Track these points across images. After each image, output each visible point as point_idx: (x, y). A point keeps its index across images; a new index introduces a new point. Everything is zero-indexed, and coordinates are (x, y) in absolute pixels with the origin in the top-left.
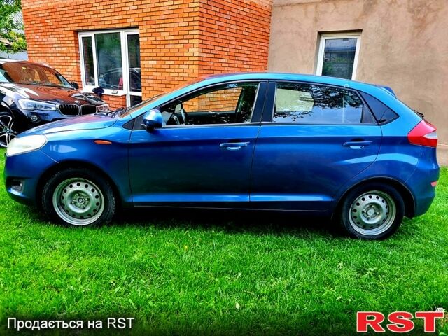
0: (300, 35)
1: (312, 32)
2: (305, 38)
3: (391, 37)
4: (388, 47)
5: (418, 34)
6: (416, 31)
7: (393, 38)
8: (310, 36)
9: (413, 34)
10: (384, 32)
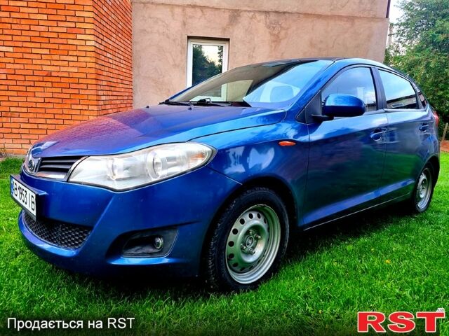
0: (168, 37)
1: (182, 35)
2: (174, 40)
3: (254, 48)
4: (253, 57)
5: (275, 47)
6: (273, 45)
7: (256, 49)
8: (180, 39)
9: (271, 46)
10: (249, 42)
